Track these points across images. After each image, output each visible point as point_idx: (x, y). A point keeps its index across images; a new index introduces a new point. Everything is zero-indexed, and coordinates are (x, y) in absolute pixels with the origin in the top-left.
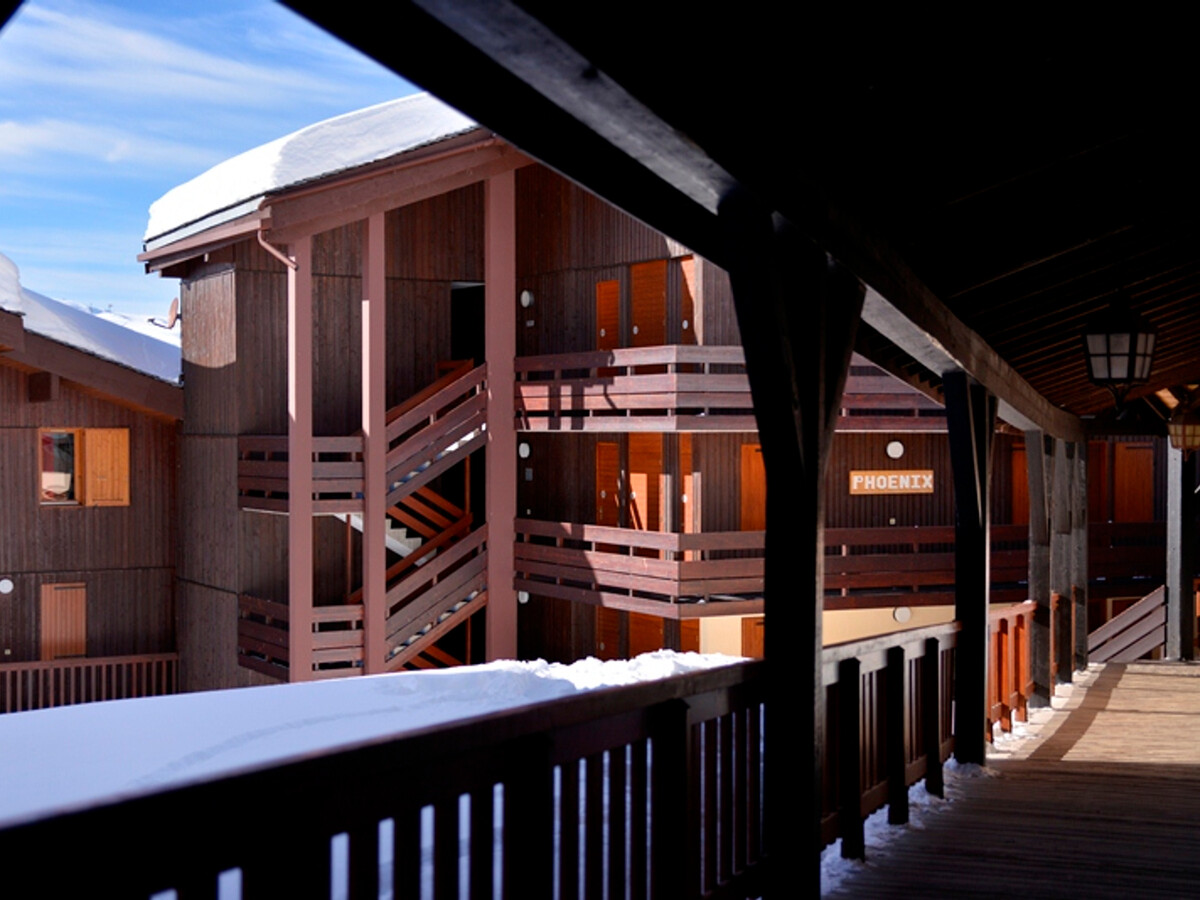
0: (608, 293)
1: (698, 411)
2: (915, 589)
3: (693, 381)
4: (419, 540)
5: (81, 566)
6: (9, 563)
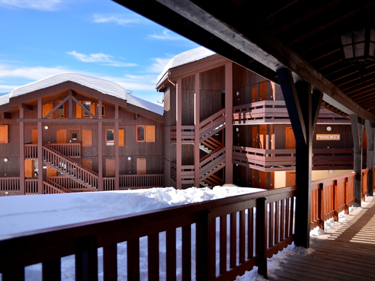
0: (255, 91)
1: (272, 117)
2: (333, 165)
3: (269, 110)
4: (211, 150)
5: (145, 155)
6: (130, 154)
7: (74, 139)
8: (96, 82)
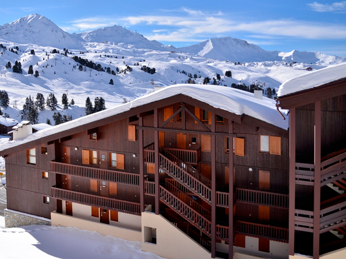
5: (269, 167)
6: (252, 164)
7: (193, 143)
8: (208, 95)
